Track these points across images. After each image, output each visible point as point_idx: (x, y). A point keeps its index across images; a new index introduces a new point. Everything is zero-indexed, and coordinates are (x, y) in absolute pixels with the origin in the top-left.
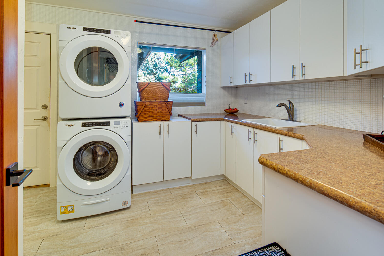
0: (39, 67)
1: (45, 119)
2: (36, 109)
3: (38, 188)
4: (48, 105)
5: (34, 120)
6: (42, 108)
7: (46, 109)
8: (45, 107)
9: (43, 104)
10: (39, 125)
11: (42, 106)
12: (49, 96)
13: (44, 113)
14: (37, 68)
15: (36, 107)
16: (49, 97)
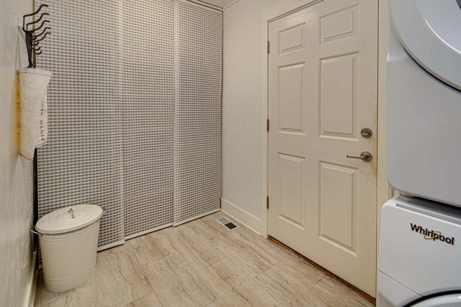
0: (357, 52)
1: (367, 158)
2: (351, 135)
3: (354, 293)
4: (373, 130)
5: (347, 157)
6: (362, 135)
7: (369, 137)
8: (367, 134)
9: (365, 128)
10: (357, 169)
11: (362, 131)
12: (375, 111)
13: (366, 146)
14: (352, 55)
15: (351, 133)
16: (374, 114)
